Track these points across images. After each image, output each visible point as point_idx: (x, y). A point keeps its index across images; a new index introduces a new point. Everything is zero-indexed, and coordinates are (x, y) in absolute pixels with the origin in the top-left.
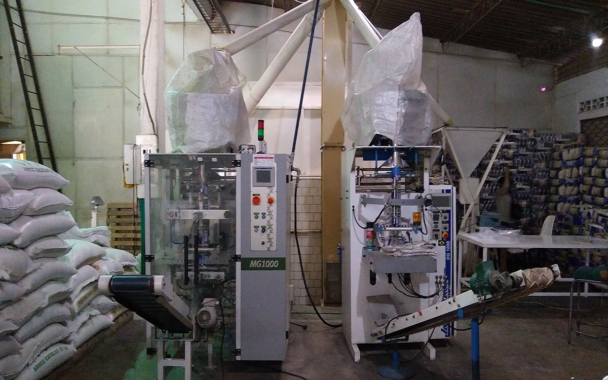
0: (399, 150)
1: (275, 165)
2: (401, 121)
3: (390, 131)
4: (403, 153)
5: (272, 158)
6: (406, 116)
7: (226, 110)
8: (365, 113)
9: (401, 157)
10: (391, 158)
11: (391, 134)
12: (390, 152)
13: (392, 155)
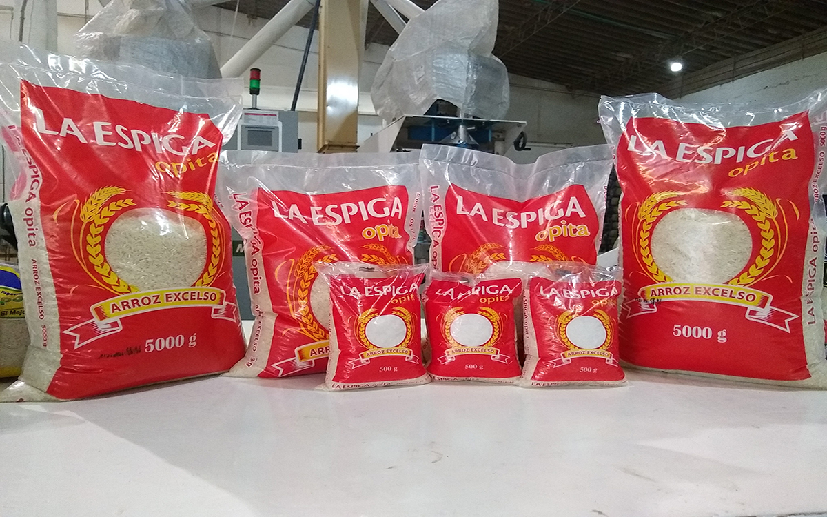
0: (467, 123)
1: (280, 125)
2: (472, 88)
3: (457, 98)
4: (474, 128)
5: (276, 115)
6: (478, 83)
7: (188, 63)
8: (416, 79)
9: (469, 133)
10: (454, 133)
11: (457, 101)
12: (454, 126)
13: (456, 130)
